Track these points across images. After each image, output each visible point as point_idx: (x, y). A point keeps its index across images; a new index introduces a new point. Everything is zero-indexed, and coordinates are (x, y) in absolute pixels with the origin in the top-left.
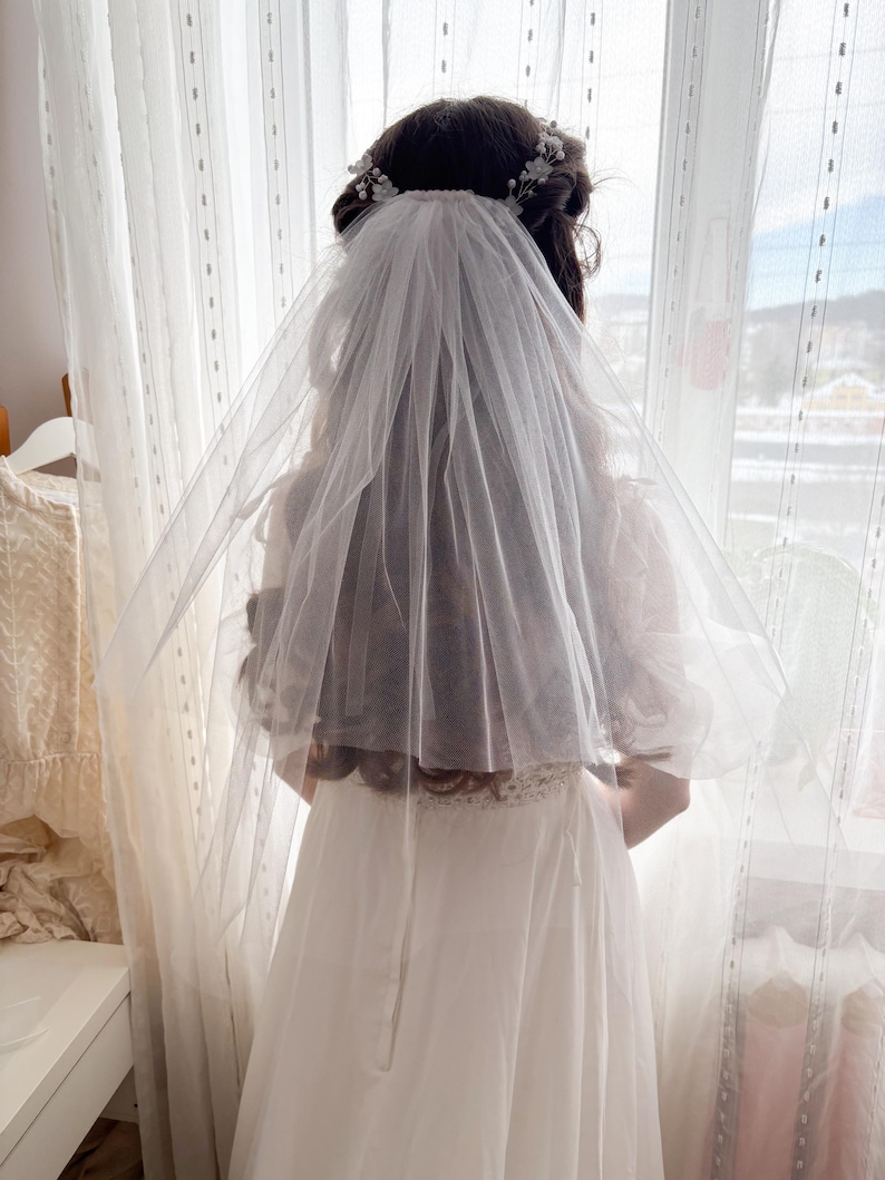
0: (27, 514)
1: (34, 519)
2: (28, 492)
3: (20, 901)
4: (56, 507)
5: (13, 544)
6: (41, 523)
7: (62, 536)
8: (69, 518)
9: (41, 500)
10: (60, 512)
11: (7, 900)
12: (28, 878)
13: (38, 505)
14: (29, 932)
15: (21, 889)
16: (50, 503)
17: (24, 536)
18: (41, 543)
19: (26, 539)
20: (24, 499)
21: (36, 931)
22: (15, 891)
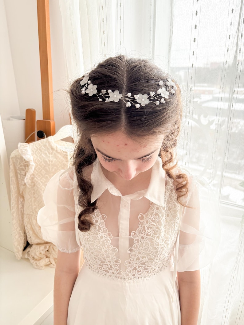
0: (56, 153)
1: (58, 155)
2: (57, 147)
3: (51, 255)
4: (64, 152)
5: (52, 162)
6: (60, 156)
7: (65, 160)
8: (67, 155)
9: (60, 150)
10: (65, 153)
11: (48, 254)
12: (54, 249)
13: (59, 151)
14: (52, 265)
15: (52, 252)
16: (62, 151)
17: (55, 160)
18: (59, 162)
19: (55, 161)
20: (55, 149)
21: (54, 265)
22: (51, 252)
